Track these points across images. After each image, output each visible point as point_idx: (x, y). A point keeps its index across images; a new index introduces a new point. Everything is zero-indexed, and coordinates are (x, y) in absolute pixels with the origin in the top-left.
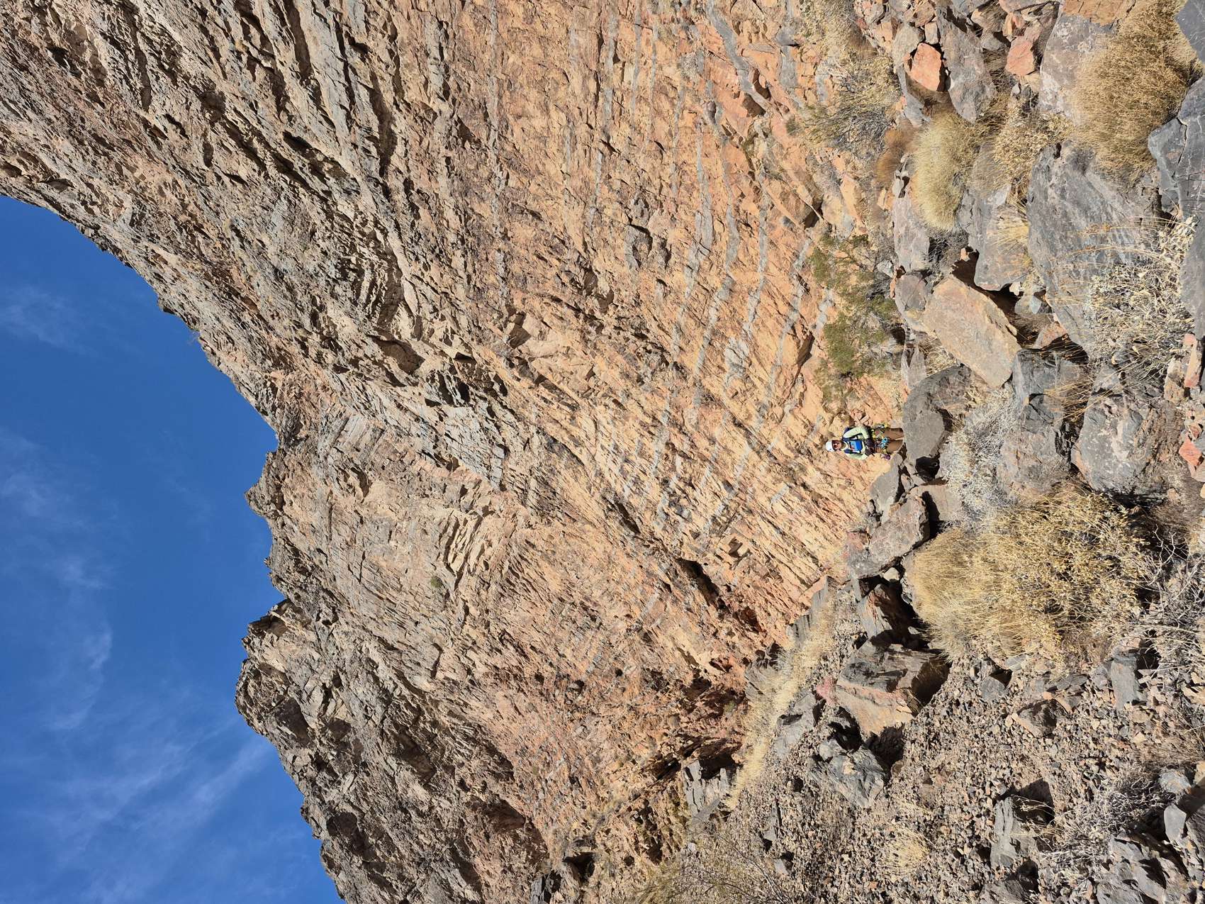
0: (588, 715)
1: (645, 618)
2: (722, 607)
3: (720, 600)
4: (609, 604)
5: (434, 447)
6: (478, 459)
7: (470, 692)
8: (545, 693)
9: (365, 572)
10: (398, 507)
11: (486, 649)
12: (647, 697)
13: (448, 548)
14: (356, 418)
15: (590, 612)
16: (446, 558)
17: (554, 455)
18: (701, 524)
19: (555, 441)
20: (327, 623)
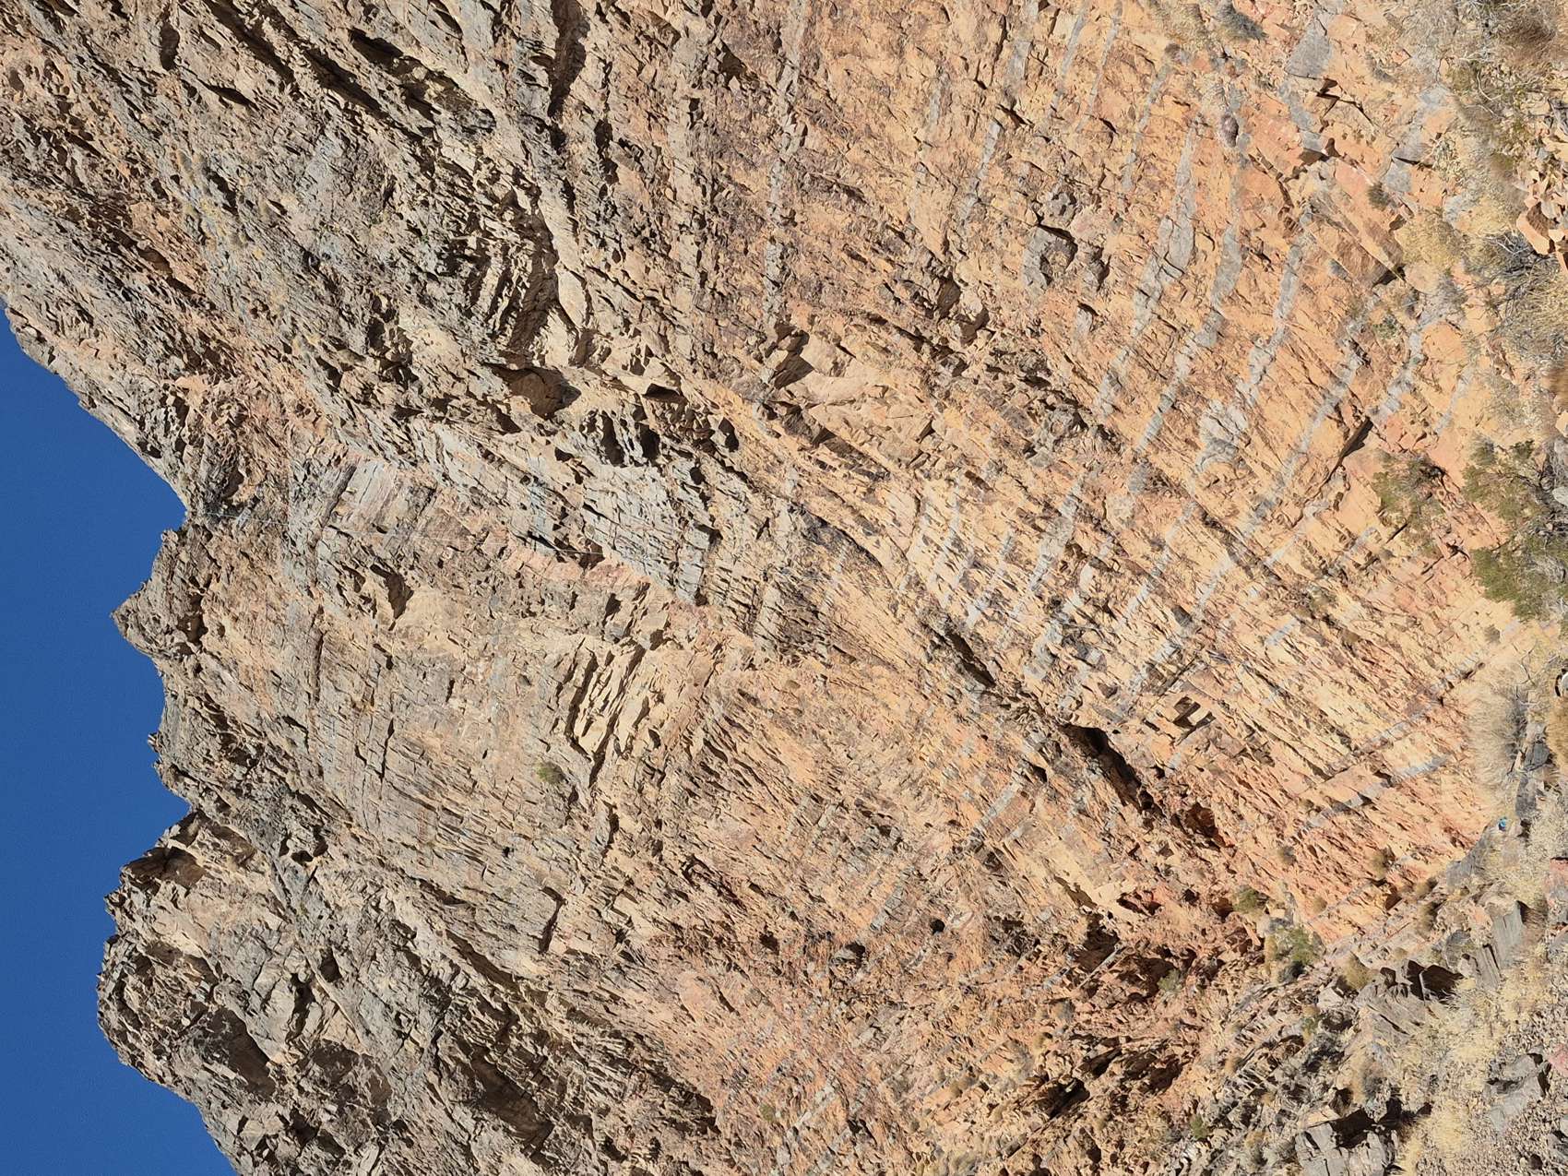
0: (882, 1007)
1: (989, 827)
2: (1147, 804)
3: (1144, 794)
4: (916, 803)
5: (556, 528)
6: (650, 550)
7: (624, 974)
8: (785, 969)
9: (394, 761)
10: (469, 636)
11: (657, 893)
12: (1000, 968)
13: (574, 709)
14: (371, 466)
15: (877, 818)
16: (570, 727)
17: (822, 549)
18: (1124, 673)
19: (824, 524)
20: (302, 857)
